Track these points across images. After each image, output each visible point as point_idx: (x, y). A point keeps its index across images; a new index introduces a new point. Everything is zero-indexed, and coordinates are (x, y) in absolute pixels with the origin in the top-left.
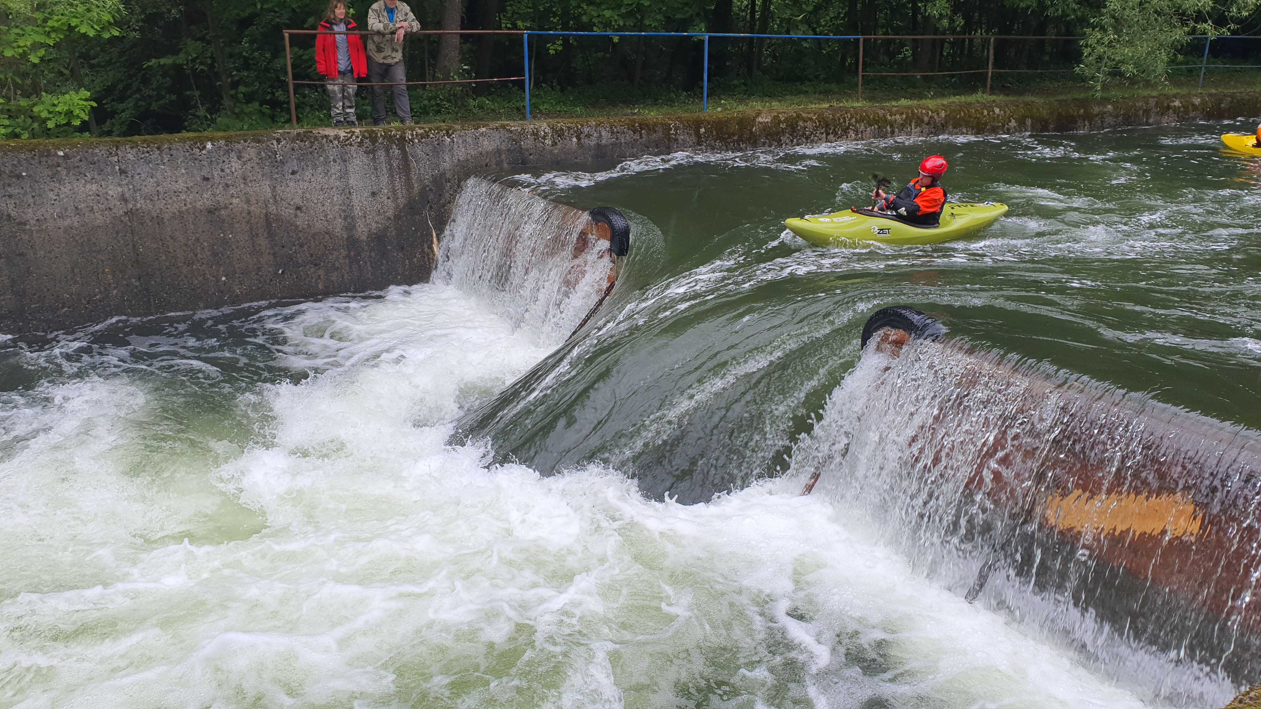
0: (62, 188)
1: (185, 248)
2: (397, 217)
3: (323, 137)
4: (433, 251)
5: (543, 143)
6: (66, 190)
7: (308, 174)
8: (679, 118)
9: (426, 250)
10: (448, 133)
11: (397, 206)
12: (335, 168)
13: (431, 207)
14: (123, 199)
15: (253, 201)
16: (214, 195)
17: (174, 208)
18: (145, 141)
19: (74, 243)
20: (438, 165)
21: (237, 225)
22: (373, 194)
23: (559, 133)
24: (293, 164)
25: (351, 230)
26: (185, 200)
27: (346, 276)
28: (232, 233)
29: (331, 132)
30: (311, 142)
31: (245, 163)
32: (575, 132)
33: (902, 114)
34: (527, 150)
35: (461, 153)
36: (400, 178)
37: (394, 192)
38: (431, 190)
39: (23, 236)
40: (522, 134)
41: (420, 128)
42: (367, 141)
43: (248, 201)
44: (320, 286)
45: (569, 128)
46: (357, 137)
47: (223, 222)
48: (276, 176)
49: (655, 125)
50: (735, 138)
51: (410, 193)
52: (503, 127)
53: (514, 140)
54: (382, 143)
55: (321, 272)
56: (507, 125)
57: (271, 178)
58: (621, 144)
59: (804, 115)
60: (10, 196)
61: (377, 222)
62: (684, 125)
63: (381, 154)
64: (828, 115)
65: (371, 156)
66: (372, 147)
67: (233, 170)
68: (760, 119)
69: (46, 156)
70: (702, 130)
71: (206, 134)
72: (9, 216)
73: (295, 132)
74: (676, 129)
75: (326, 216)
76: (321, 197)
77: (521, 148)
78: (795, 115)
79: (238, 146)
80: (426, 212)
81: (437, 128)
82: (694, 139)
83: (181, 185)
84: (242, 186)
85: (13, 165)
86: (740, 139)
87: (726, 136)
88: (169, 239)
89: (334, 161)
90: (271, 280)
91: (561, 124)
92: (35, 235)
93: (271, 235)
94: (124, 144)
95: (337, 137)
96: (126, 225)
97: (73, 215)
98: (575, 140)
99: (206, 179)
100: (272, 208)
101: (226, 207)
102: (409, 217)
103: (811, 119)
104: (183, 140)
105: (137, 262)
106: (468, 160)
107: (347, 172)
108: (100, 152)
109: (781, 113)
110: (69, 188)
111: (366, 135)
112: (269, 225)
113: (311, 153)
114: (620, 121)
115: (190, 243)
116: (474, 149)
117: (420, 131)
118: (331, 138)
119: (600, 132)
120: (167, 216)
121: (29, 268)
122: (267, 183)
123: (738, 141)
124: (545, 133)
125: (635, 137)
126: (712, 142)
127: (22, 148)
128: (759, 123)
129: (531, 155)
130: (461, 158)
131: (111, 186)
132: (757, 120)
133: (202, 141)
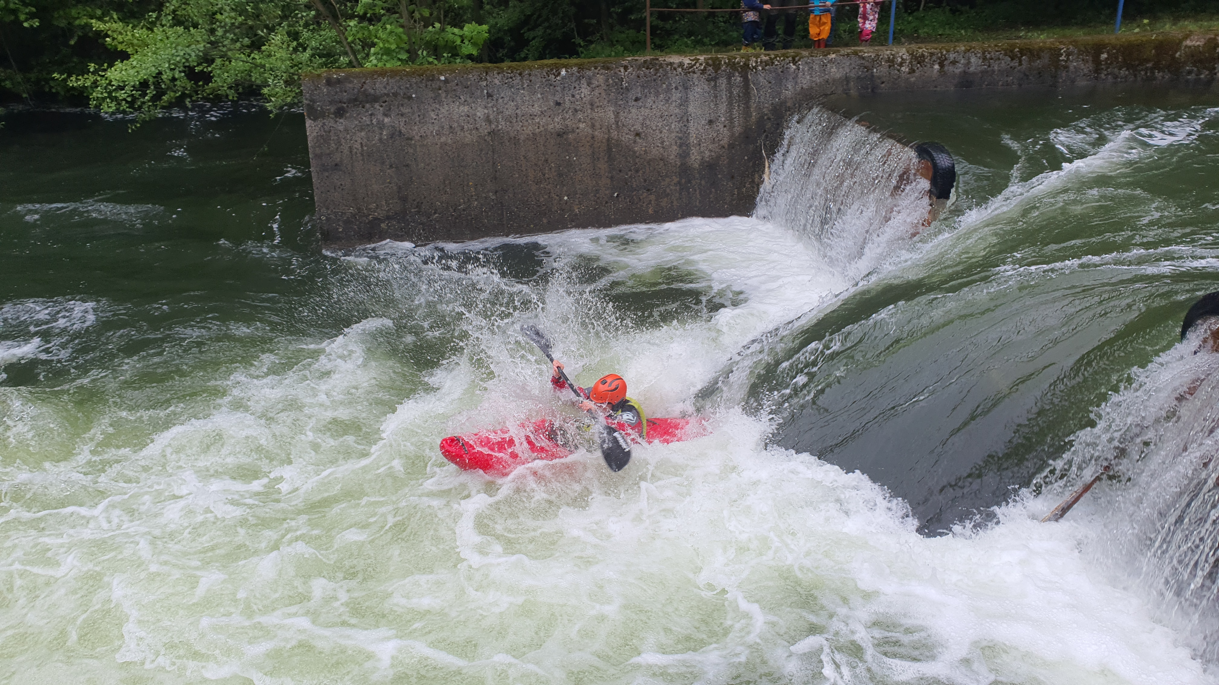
0: (441, 108)
1: (535, 168)
2: (731, 146)
3: (667, 65)
4: (763, 182)
5: (899, 70)
6: (444, 110)
7: (650, 101)
8: (1075, 43)
9: (756, 180)
10: (794, 59)
11: (733, 135)
12: (676, 96)
13: (767, 136)
14: (488, 120)
15: (597, 125)
16: (564, 119)
17: (529, 130)
18: (510, 67)
19: (447, 158)
20: (779, 93)
21: (582, 149)
22: (711, 122)
23: (920, 60)
24: (637, 92)
25: (685, 157)
26: (539, 123)
27: (675, 203)
28: (576, 156)
29: (675, 59)
30: (657, 70)
31: (593, 90)
32: (939, 58)
34: (879, 78)
35: (805, 81)
36: (739, 106)
38: (769, 119)
39: (409, 149)
40: (876, 60)
41: (766, 55)
42: (710, 68)
43: (593, 126)
44: (650, 211)
45: (932, 54)
46: (701, 64)
48: (621, 102)
49: (1041, 50)
50: (1149, 65)
51: (748, 122)
52: (855, 53)
53: (865, 67)
54: (725, 71)
55: (653, 197)
56: (861, 51)
57: (616, 103)
58: (993, 71)
60: (402, 115)
61: (711, 151)
62: (1080, 50)
63: (723, 82)
65: (713, 83)
66: (713, 75)
67: (583, 95)
68: (1188, 43)
69: (432, 80)
70: (1104, 56)
71: (563, 61)
72: (400, 132)
73: (642, 59)
74: (1068, 54)
75: (662, 143)
76: (660, 124)
77: (873, 76)
79: (589, 73)
80: (761, 141)
81: (783, 55)
82: (1091, 66)
83: (536, 109)
84: (589, 111)
85: (407, 88)
86: (1157, 66)
87: (1137, 63)
88: (522, 158)
89: (676, 88)
90: (607, 203)
91: (923, 49)
92: (418, 149)
93: (611, 159)
94: (492, 70)
95: (681, 65)
96: (489, 144)
97: (447, 133)
98: (937, 67)
99: (558, 104)
100: (614, 134)
101: (573, 131)
102: (743, 146)
104: (541, 67)
105: (496, 178)
106: (812, 88)
107: (687, 100)
108: (473, 77)
110: (447, 108)
111: (710, 62)
112: (609, 149)
113: (654, 80)
114: (996, 46)
115: (540, 163)
116: (820, 76)
117: (765, 58)
118: (675, 66)
119: (969, 59)
120: (522, 137)
121: (411, 178)
122: (612, 109)
123: (1152, 69)
124: (903, 59)
125: (1012, 64)
126: (1116, 70)
127: (414, 73)
128: (1186, 46)
129: (883, 83)
130: (804, 86)
131: (479, 109)
132: (1184, 43)
133: (558, 68)
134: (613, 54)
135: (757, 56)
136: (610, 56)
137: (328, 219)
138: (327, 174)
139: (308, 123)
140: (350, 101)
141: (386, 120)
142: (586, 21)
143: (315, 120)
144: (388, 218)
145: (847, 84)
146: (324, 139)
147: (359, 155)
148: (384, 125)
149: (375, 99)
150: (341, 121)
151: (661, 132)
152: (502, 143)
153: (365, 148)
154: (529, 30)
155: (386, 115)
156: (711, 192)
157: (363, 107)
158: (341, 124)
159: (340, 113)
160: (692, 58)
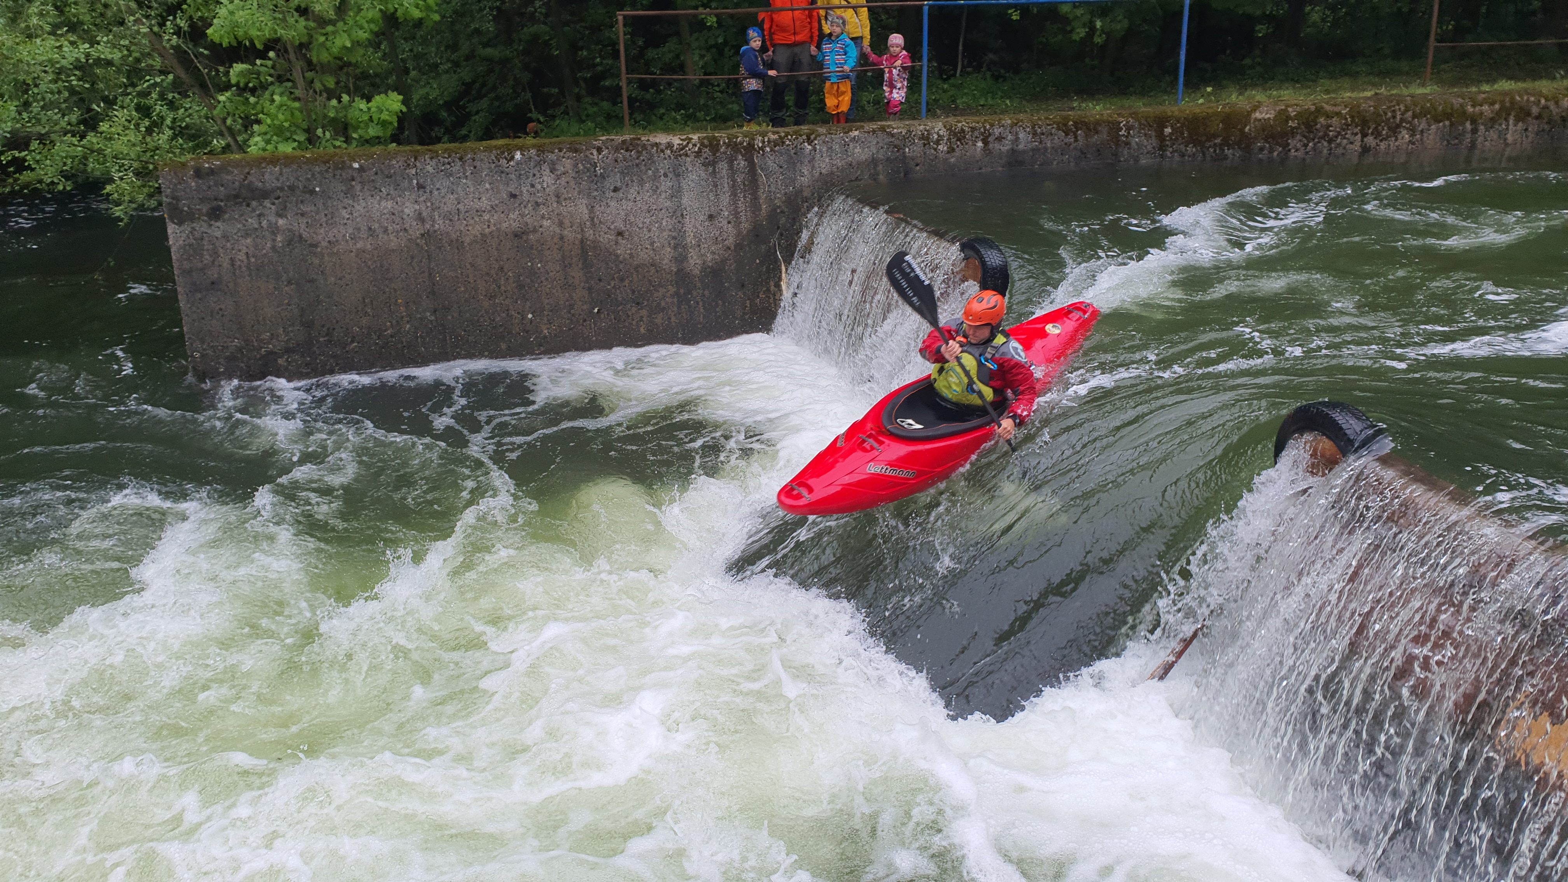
0: (356, 205)
1: (487, 278)
2: (739, 247)
3: (652, 145)
4: (781, 290)
5: (935, 149)
6: (359, 207)
7: (633, 192)
8: (1135, 115)
9: (772, 288)
10: (808, 138)
11: (739, 233)
12: (666, 184)
13: (781, 235)
14: (420, 218)
15: (567, 222)
16: (522, 215)
17: (476, 230)
18: (446, 150)
19: (366, 269)
20: (794, 180)
21: (547, 253)
22: (711, 217)
23: (959, 136)
24: (615, 180)
25: (682, 262)
26: (489, 221)
27: (673, 319)
28: (541, 262)
29: (662, 139)
30: (638, 152)
31: (558, 178)
32: (982, 134)
33: (1492, 104)
34: (913, 159)
35: (824, 165)
36: (745, 197)
37: (736, 214)
38: (782, 212)
39: (314, 259)
40: (907, 138)
41: (774, 133)
42: (707, 150)
43: (561, 224)
44: (642, 330)
45: (973, 129)
46: (695, 145)
47: (532, 248)
48: (595, 193)
49: (1098, 123)
50: (1218, 141)
51: (757, 216)
52: (883, 129)
53: (895, 147)
54: (725, 153)
55: (644, 312)
56: (889, 126)
57: (589, 195)
58: (1046, 149)
59: (1328, 108)
60: (302, 215)
61: (713, 253)
62: (1140, 124)
63: (723, 167)
64: (1368, 107)
65: (711, 169)
66: (712, 158)
67: (545, 185)
68: (1258, 115)
69: (341, 169)
70: (1168, 130)
71: (517, 141)
72: (300, 236)
73: (619, 139)
74: (1129, 128)
75: (652, 244)
76: (647, 221)
77: (905, 157)
78: (1313, 108)
79: (551, 157)
80: (774, 241)
81: (795, 133)
82: (1154, 142)
83: (484, 203)
84: (555, 205)
85: (308, 179)
86: (1226, 143)
87: (1204, 139)
88: (469, 266)
89: (665, 175)
90: (585, 321)
91: (962, 123)
92: (326, 258)
93: (587, 265)
94: (423, 153)
95: (670, 146)
96: (422, 248)
97: (365, 236)
98: (980, 144)
99: (513, 196)
100: (589, 233)
101: (535, 230)
102: (753, 247)
103: (1338, 114)
104: (489, 149)
105: (433, 293)
106: (832, 173)
107: (679, 190)
108: (397, 164)
109: (1292, 106)
110: (364, 205)
111: (706, 142)
112: (584, 252)
113: (637, 165)
114: (1047, 118)
115: (493, 272)
116: (842, 159)
117: (773, 137)
118: (663, 147)
119: (1017, 134)
120: (467, 240)
121: (318, 296)
122: (584, 201)
123: (1221, 146)
124: (939, 136)
125: (1067, 140)
126: (1182, 147)
127: (316, 160)
128: (1256, 119)
129: (917, 165)
130: (823, 171)
131: (407, 204)
132: (1253, 116)
133: (511, 151)
134: (582, 132)
135: (763, 135)
136: (578, 134)
137: (203, 356)
138: (199, 295)
139: (171, 228)
140: (228, 198)
141: (281, 222)
142: (545, 90)
143: (180, 223)
144: (288, 351)
145: (875, 168)
146: (194, 249)
147: (244, 269)
148: (277, 228)
149: (264, 194)
150: (219, 224)
151: (649, 231)
152: (440, 248)
153: (253, 260)
154: (469, 102)
155: (280, 216)
156: (717, 305)
157: (248, 205)
158: (218, 229)
159: (215, 214)
160: (684, 137)
